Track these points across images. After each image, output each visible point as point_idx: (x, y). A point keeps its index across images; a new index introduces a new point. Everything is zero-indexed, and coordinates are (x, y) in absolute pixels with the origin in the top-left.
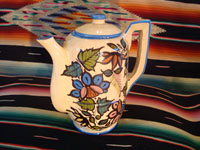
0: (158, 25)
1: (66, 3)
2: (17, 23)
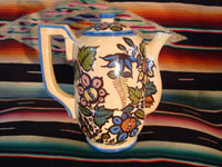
0: (178, 32)
1: (70, 11)
2: (13, 36)
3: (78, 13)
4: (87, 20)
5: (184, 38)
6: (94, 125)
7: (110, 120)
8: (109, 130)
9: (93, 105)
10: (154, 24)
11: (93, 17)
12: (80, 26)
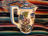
0: (37, 6)
3: (15, 1)
4: (17, 3)
5: (38, 7)
6: (26, 29)
7: (30, 27)
8: (30, 29)
9: (27, 25)
10: (32, 4)
11: (19, 2)
12: (16, 4)
